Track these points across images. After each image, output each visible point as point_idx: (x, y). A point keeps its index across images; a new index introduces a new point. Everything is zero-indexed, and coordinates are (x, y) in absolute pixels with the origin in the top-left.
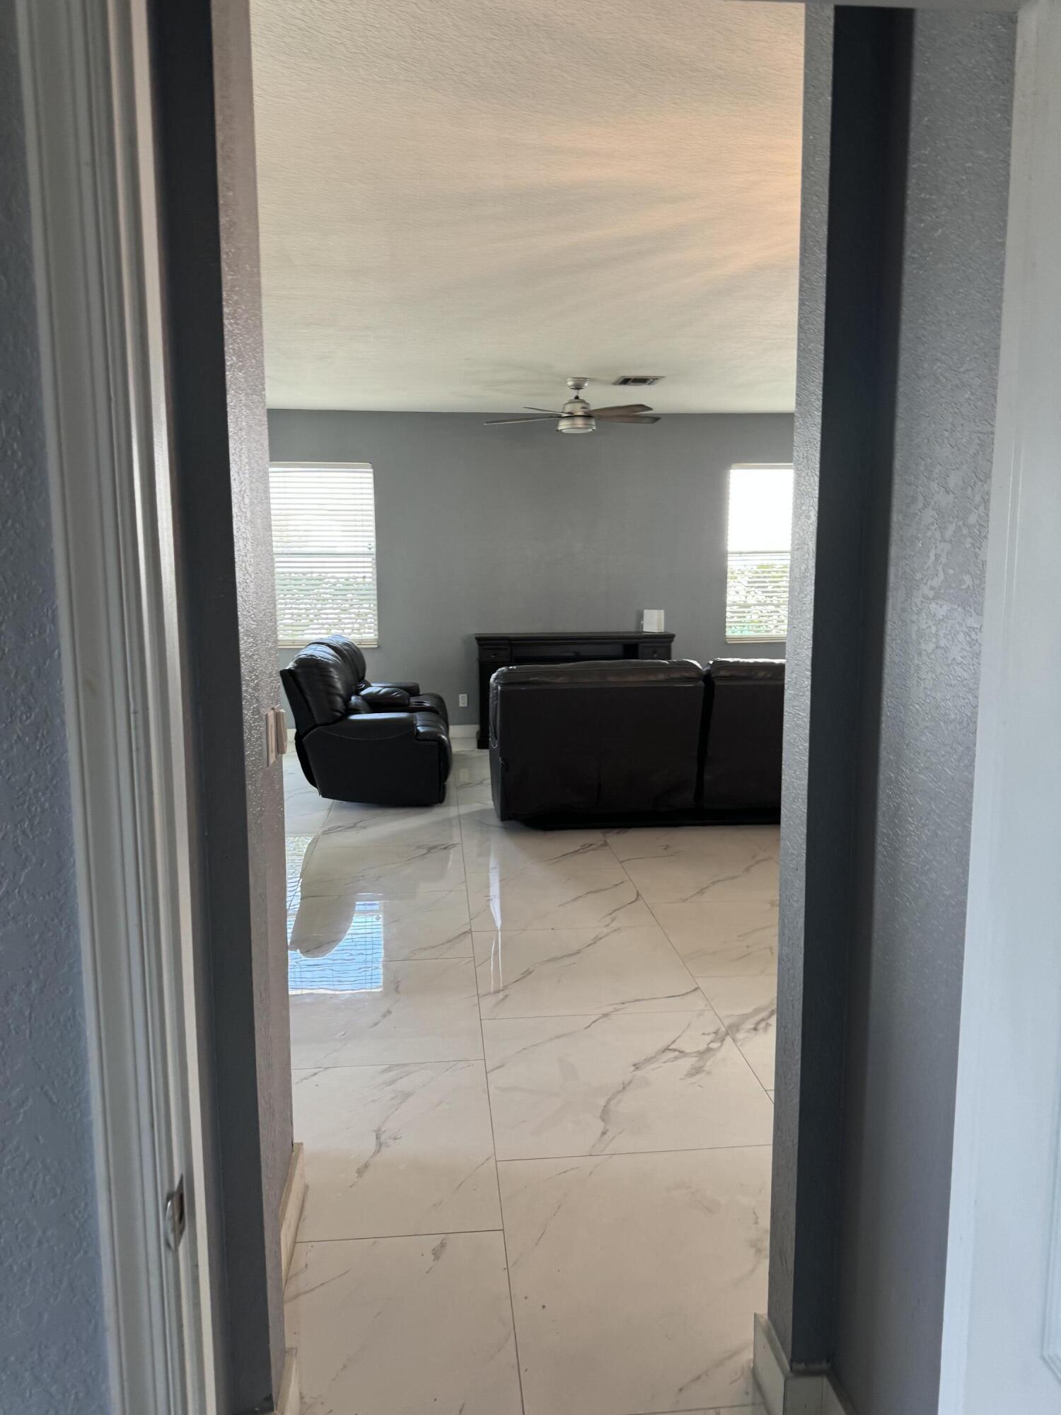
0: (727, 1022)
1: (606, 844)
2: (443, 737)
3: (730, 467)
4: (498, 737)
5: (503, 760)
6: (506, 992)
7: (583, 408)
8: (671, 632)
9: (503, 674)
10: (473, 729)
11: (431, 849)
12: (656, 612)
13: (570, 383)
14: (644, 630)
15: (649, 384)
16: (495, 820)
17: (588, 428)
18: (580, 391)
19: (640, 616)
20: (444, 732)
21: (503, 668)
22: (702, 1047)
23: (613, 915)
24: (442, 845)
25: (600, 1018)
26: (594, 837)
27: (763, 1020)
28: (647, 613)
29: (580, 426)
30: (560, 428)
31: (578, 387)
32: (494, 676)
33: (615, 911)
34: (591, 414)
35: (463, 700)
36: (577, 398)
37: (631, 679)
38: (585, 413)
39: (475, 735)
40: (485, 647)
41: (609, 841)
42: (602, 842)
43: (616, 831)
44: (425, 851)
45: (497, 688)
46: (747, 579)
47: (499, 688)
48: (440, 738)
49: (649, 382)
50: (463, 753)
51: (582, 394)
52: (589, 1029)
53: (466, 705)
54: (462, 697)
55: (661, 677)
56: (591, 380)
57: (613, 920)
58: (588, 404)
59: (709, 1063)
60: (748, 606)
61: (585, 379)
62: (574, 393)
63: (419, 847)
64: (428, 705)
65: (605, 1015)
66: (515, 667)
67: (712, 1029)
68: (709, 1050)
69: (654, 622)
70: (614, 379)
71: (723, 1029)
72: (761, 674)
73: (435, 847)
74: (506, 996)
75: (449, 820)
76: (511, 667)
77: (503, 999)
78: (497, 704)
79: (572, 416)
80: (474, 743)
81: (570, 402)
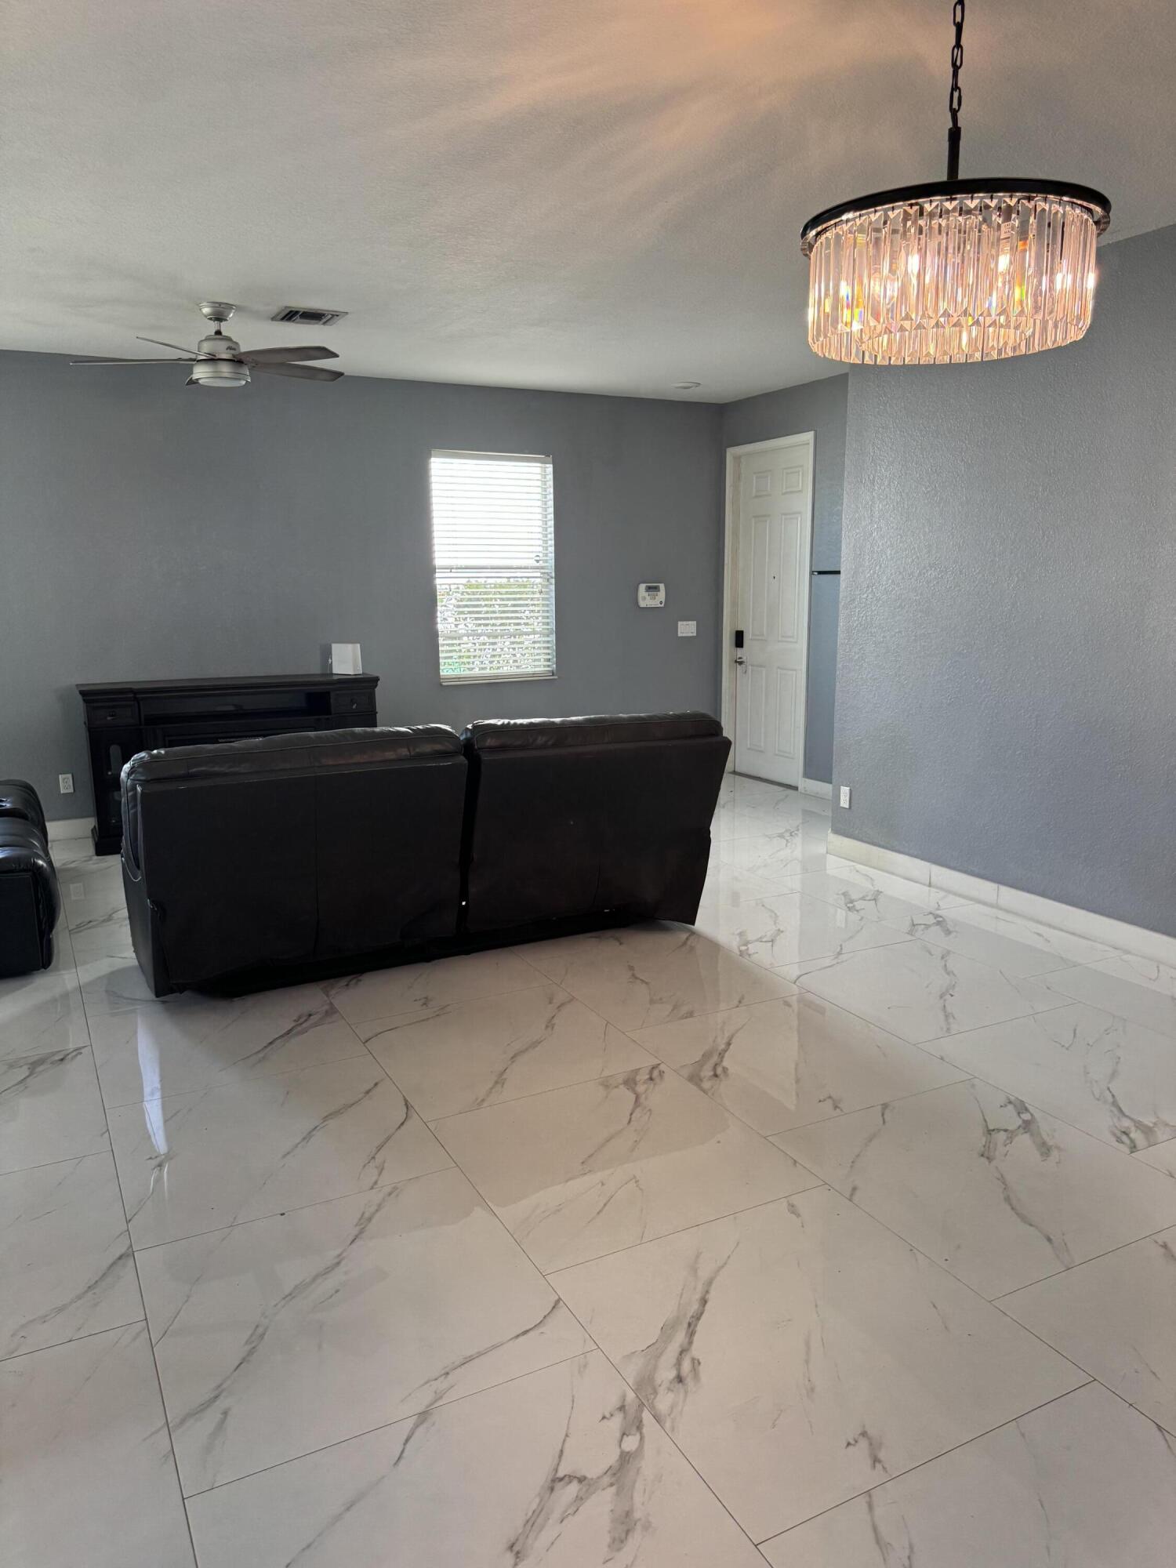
0: (631, 1372)
1: (331, 1011)
2: (40, 862)
3: (429, 456)
4: (142, 865)
5: (152, 902)
6: (222, 1404)
7: (230, 348)
8: (373, 673)
9: (143, 764)
10: (86, 825)
11: (34, 1066)
12: (350, 646)
13: (206, 310)
14: (334, 671)
15: (324, 323)
16: (142, 989)
17: (240, 379)
18: (223, 324)
19: (327, 653)
20: (41, 853)
21: (143, 754)
22: (612, 1458)
23: (379, 1158)
24: (54, 1054)
25: (416, 1426)
26: (309, 999)
27: (683, 1352)
28: (336, 648)
29: (226, 375)
30: (195, 376)
31: (219, 317)
32: (127, 767)
33: (379, 1148)
34: (243, 358)
35: (65, 783)
36: (218, 333)
37: (357, 759)
38: (234, 356)
39: (90, 834)
40: (95, 705)
41: (336, 1003)
42: (326, 1007)
43: (343, 982)
44: (24, 1072)
45: (134, 788)
46: (454, 601)
47: (139, 789)
48: (35, 864)
49: (324, 320)
50: (72, 865)
51: (226, 329)
52: (402, 1461)
53: (71, 790)
54: (64, 779)
55: (404, 752)
56: (239, 309)
57: (381, 1170)
58: (236, 343)
59: (638, 1498)
60: (460, 638)
61: (230, 307)
62: (213, 327)
63: (11, 1066)
64: (8, 805)
65: (423, 1416)
66: (163, 752)
67: (614, 1401)
68: (625, 1458)
69: (346, 661)
70: (274, 309)
71: (631, 1396)
72: (541, 740)
73: (41, 1061)
74: (225, 1413)
75: (66, 996)
76: (155, 752)
77: (221, 1426)
78: (135, 814)
79: (212, 360)
80: (90, 847)
81: (208, 339)
